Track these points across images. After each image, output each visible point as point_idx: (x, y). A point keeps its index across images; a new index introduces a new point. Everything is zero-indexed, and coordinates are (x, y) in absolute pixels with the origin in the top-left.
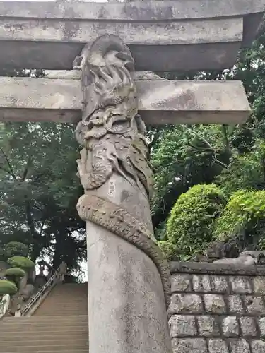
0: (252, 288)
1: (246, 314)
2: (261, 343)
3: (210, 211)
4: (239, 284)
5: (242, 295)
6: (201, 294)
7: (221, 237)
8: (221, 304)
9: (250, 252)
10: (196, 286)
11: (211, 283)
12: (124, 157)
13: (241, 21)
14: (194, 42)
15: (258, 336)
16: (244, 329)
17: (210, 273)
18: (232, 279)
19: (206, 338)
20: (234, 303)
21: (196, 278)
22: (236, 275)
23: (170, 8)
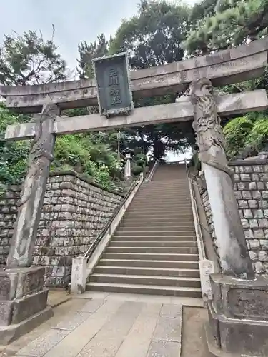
0: (264, 169)
1: (260, 181)
2: (267, 192)
3: (243, 132)
4: (257, 169)
5: (259, 173)
6: (239, 174)
7: (248, 145)
8: (249, 178)
9: (264, 152)
10: (237, 171)
11: (244, 169)
12: (215, 138)
13: (267, 52)
14: (242, 71)
15: (265, 189)
16: (259, 187)
17: (243, 165)
18: (254, 167)
19: (241, 191)
20: (255, 177)
21: (237, 167)
22: (256, 164)
23: (229, 54)
